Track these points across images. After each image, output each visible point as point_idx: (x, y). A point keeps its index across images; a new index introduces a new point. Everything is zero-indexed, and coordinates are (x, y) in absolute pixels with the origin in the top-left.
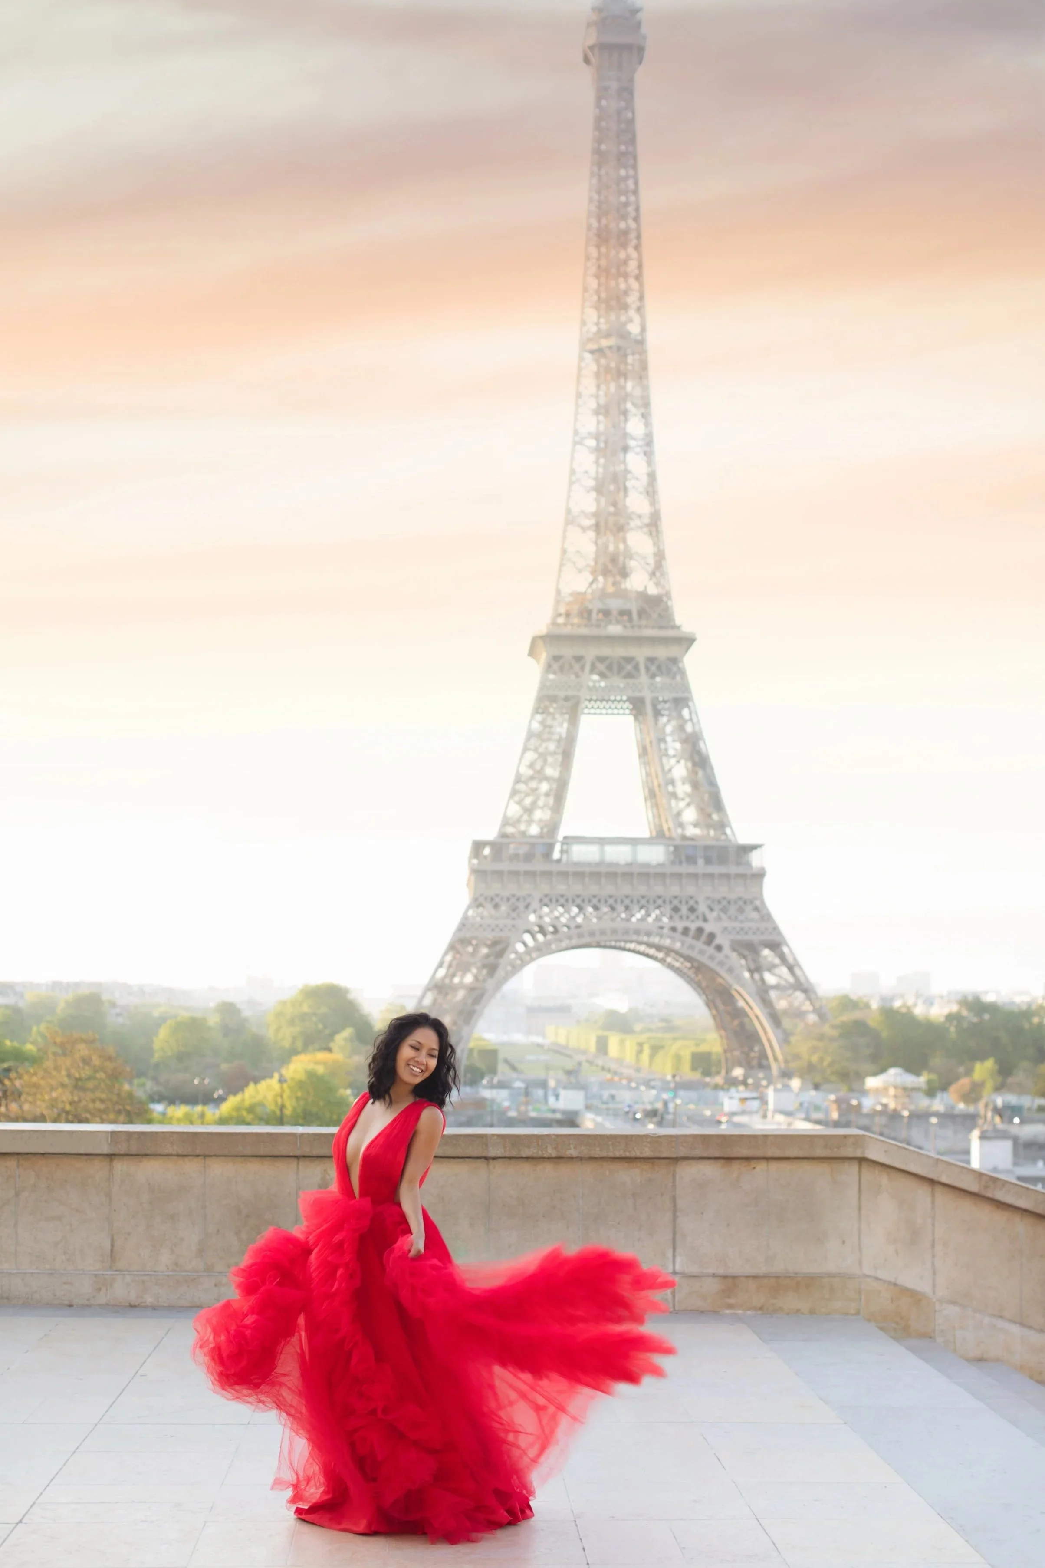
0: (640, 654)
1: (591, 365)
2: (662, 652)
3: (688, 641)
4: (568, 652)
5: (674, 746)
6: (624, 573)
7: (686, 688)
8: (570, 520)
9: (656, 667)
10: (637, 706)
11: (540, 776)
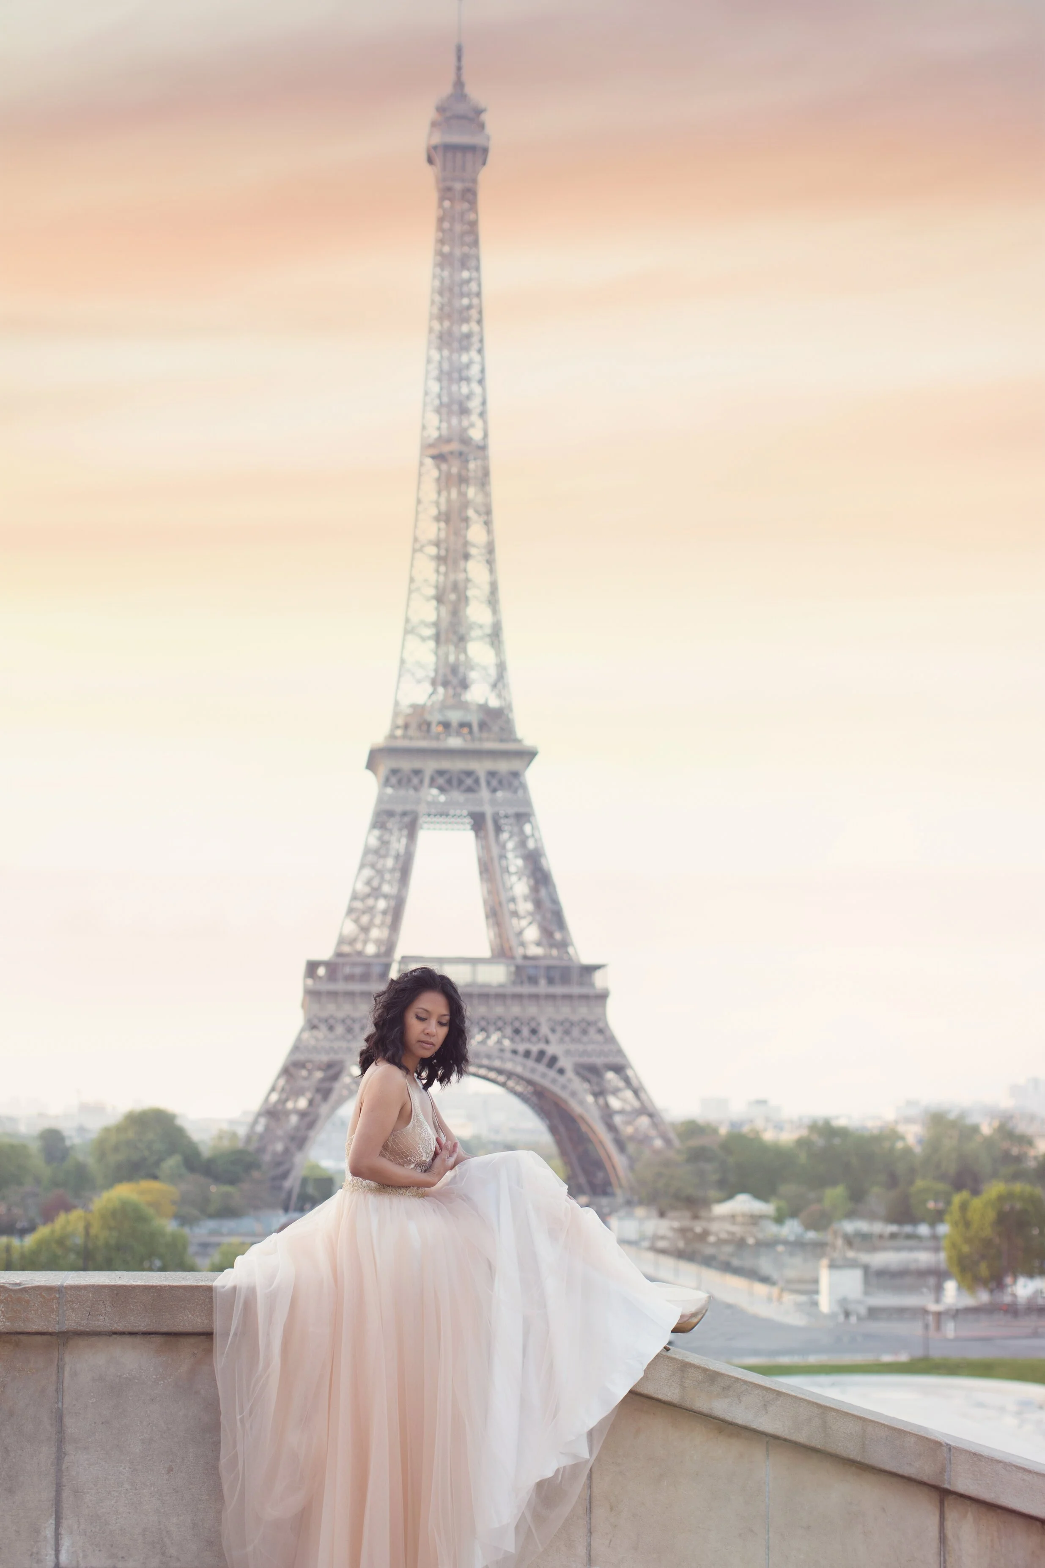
0: (481, 767)
1: (432, 471)
2: (503, 766)
3: (529, 755)
4: (406, 765)
5: (516, 863)
6: (464, 685)
7: (527, 803)
8: (409, 630)
9: (498, 782)
10: (478, 822)
11: (376, 892)
